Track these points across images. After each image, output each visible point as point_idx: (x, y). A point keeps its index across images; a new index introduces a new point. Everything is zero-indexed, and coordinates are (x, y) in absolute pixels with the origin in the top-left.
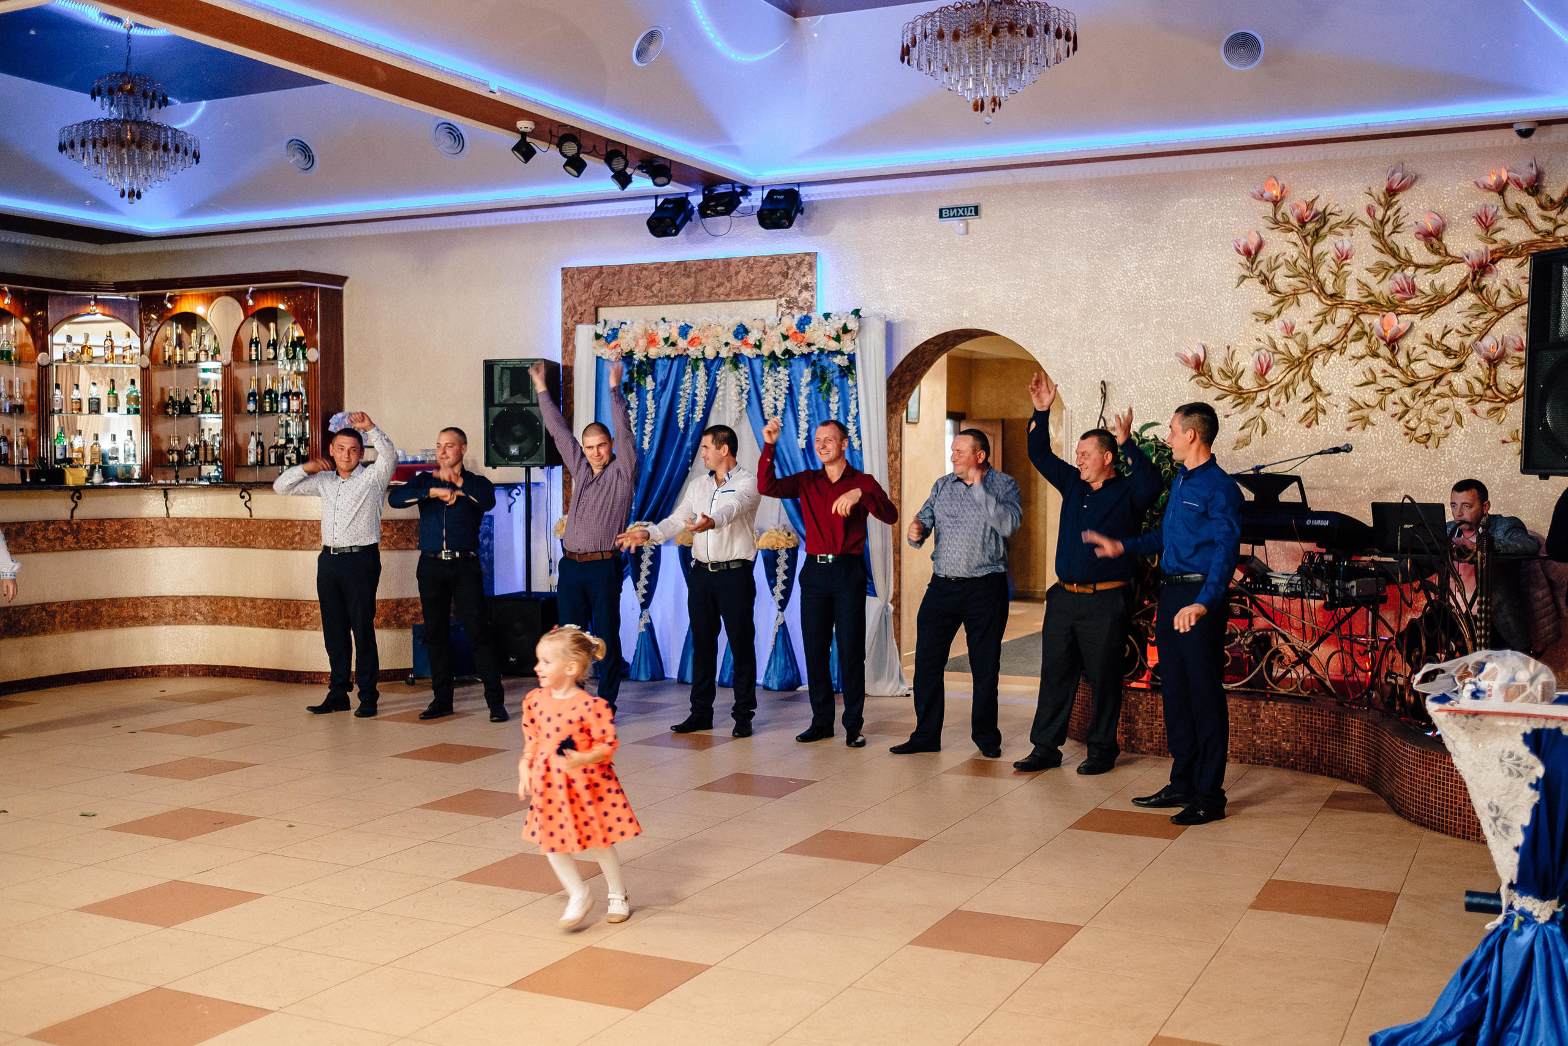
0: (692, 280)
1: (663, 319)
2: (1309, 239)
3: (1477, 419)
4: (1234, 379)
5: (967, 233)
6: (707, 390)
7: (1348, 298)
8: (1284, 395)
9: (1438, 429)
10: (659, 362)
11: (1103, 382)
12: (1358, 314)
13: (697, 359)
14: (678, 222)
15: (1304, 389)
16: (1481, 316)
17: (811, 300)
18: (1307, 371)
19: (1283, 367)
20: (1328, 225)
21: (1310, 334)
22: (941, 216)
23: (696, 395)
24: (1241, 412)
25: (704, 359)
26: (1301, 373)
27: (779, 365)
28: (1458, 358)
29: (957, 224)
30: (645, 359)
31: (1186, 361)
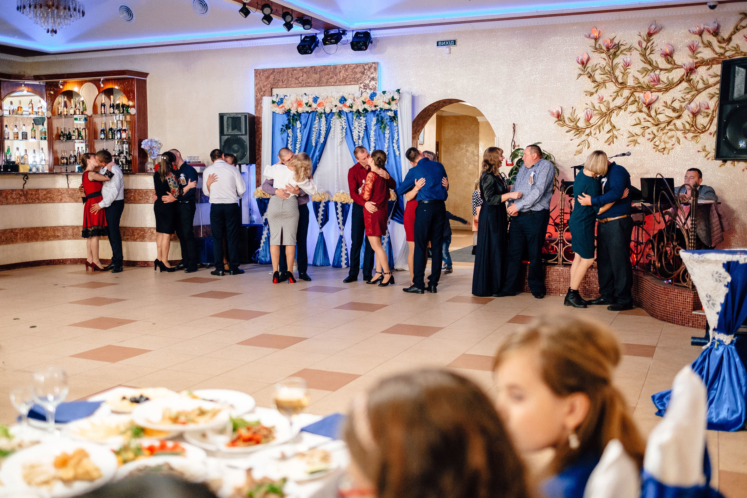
0: (318, 75)
1: (305, 94)
2: (611, 56)
3: (687, 141)
4: (575, 123)
5: (450, 53)
6: (326, 128)
7: (628, 84)
8: (598, 130)
9: (669, 146)
10: (303, 114)
11: (514, 124)
12: (633, 92)
13: (321, 113)
14: (312, 47)
15: (608, 127)
16: (690, 93)
17: (375, 85)
18: (609, 119)
19: (598, 116)
20: (620, 50)
21: (611, 101)
22: (438, 45)
23: (321, 130)
24: (578, 138)
25: (325, 113)
26: (606, 120)
27: (361, 116)
28: (679, 112)
29: (445, 49)
30: (296, 113)
31: (553, 114)
